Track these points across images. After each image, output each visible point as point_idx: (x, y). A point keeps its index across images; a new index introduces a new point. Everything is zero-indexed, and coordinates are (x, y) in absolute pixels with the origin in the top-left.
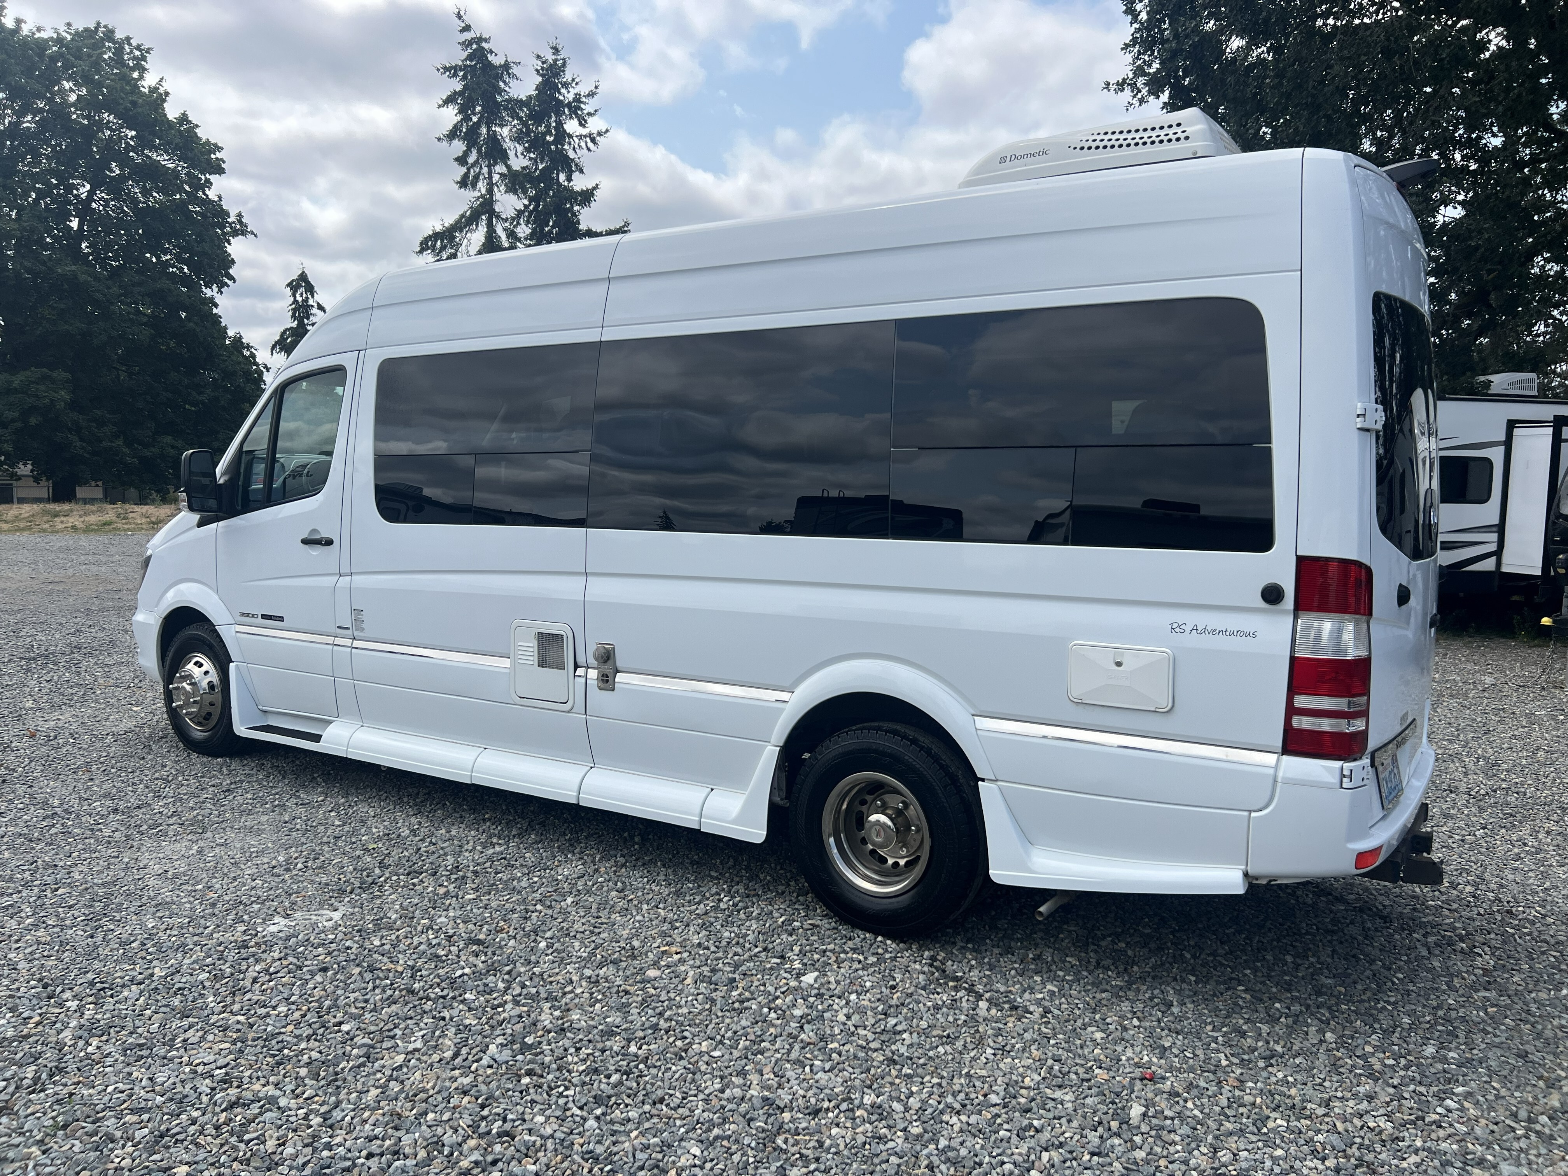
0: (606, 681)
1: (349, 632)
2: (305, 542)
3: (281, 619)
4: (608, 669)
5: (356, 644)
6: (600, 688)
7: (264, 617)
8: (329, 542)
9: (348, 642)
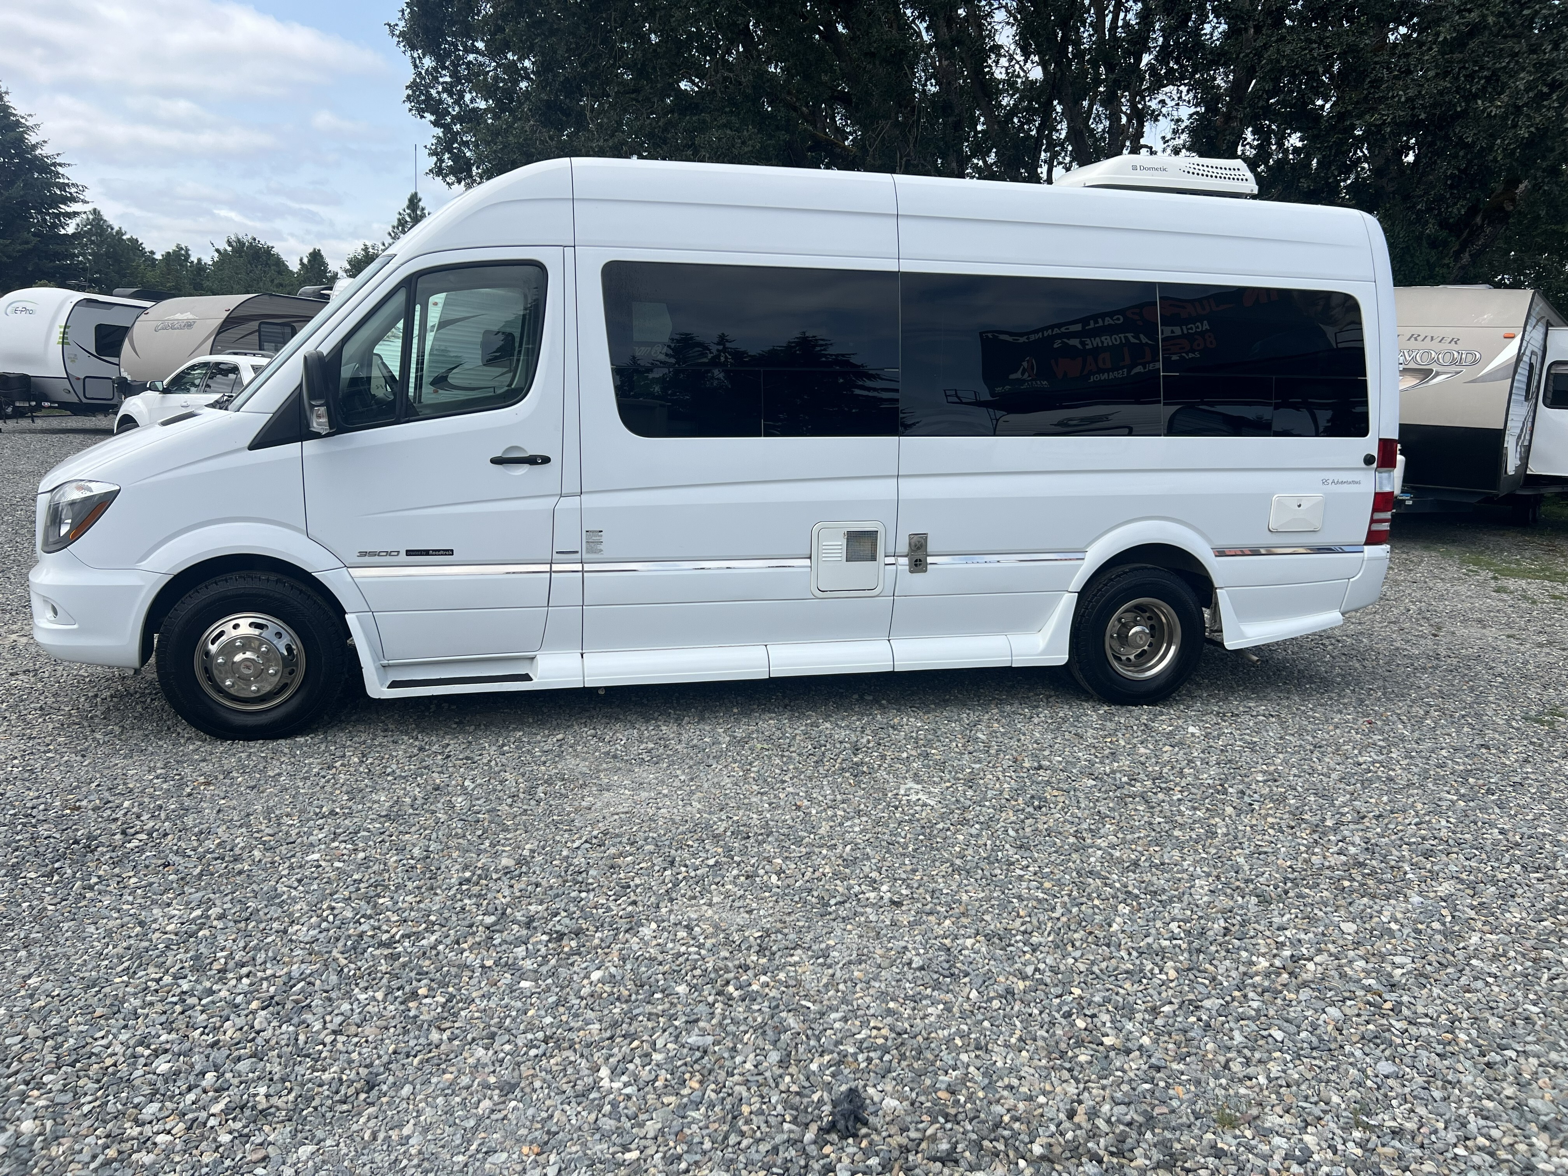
0: (918, 564)
1: (578, 556)
2: (496, 461)
3: (450, 552)
4: (919, 555)
5: (587, 567)
6: (911, 572)
7: (409, 553)
8: (546, 460)
9: (578, 567)
